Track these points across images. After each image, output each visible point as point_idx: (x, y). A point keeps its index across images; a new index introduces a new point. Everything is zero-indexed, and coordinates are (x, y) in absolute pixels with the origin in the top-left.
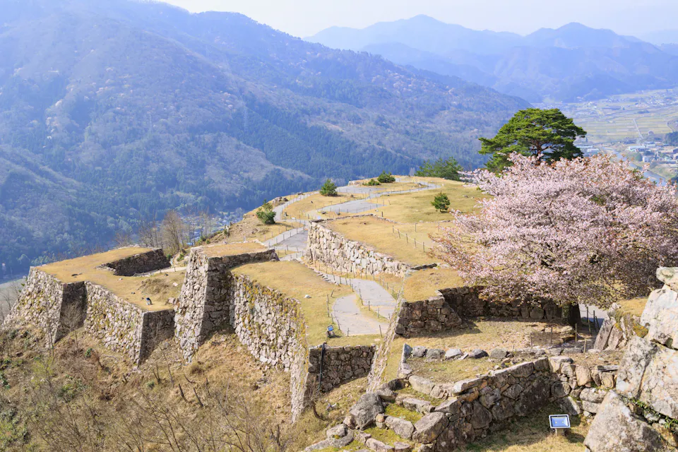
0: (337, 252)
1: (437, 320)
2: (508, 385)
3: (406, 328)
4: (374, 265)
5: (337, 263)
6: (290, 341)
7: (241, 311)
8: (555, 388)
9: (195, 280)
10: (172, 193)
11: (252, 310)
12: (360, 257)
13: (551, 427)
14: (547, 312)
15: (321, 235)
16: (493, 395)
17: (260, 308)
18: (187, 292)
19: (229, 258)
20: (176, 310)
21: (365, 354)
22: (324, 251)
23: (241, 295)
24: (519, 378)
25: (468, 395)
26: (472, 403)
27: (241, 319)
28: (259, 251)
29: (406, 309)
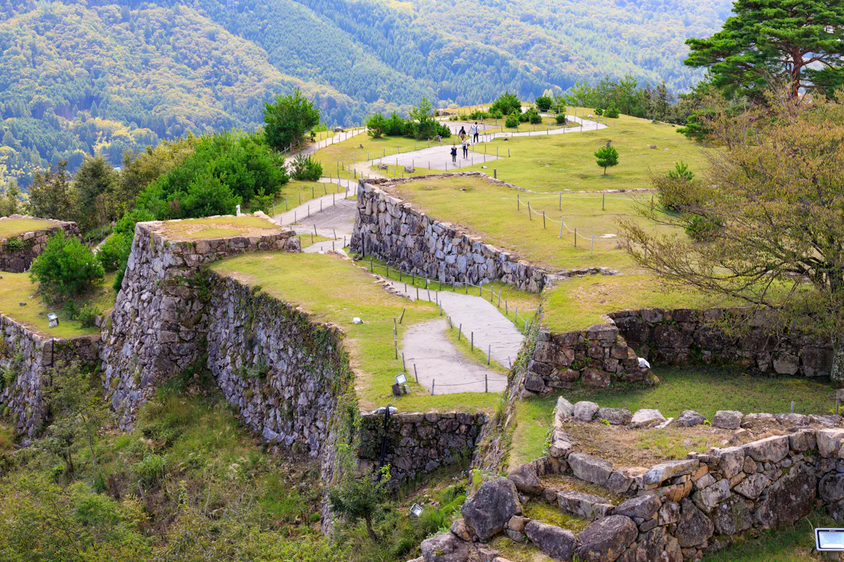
0: (410, 242)
1: (605, 369)
2: (743, 475)
3: (546, 382)
4: (481, 267)
5: (410, 262)
6: (321, 401)
7: (229, 344)
8: (825, 484)
9: (143, 283)
10: (84, 120)
11: (251, 343)
12: (455, 251)
13: (818, 549)
14: (804, 362)
15: (382, 209)
16: (717, 489)
17: (265, 339)
18: (128, 306)
19: (210, 244)
20: (104, 339)
21: (463, 428)
22: (386, 238)
23: (231, 314)
24: (763, 463)
25: (674, 487)
26: (680, 503)
27: (228, 359)
28: (267, 234)
29: (547, 345)
